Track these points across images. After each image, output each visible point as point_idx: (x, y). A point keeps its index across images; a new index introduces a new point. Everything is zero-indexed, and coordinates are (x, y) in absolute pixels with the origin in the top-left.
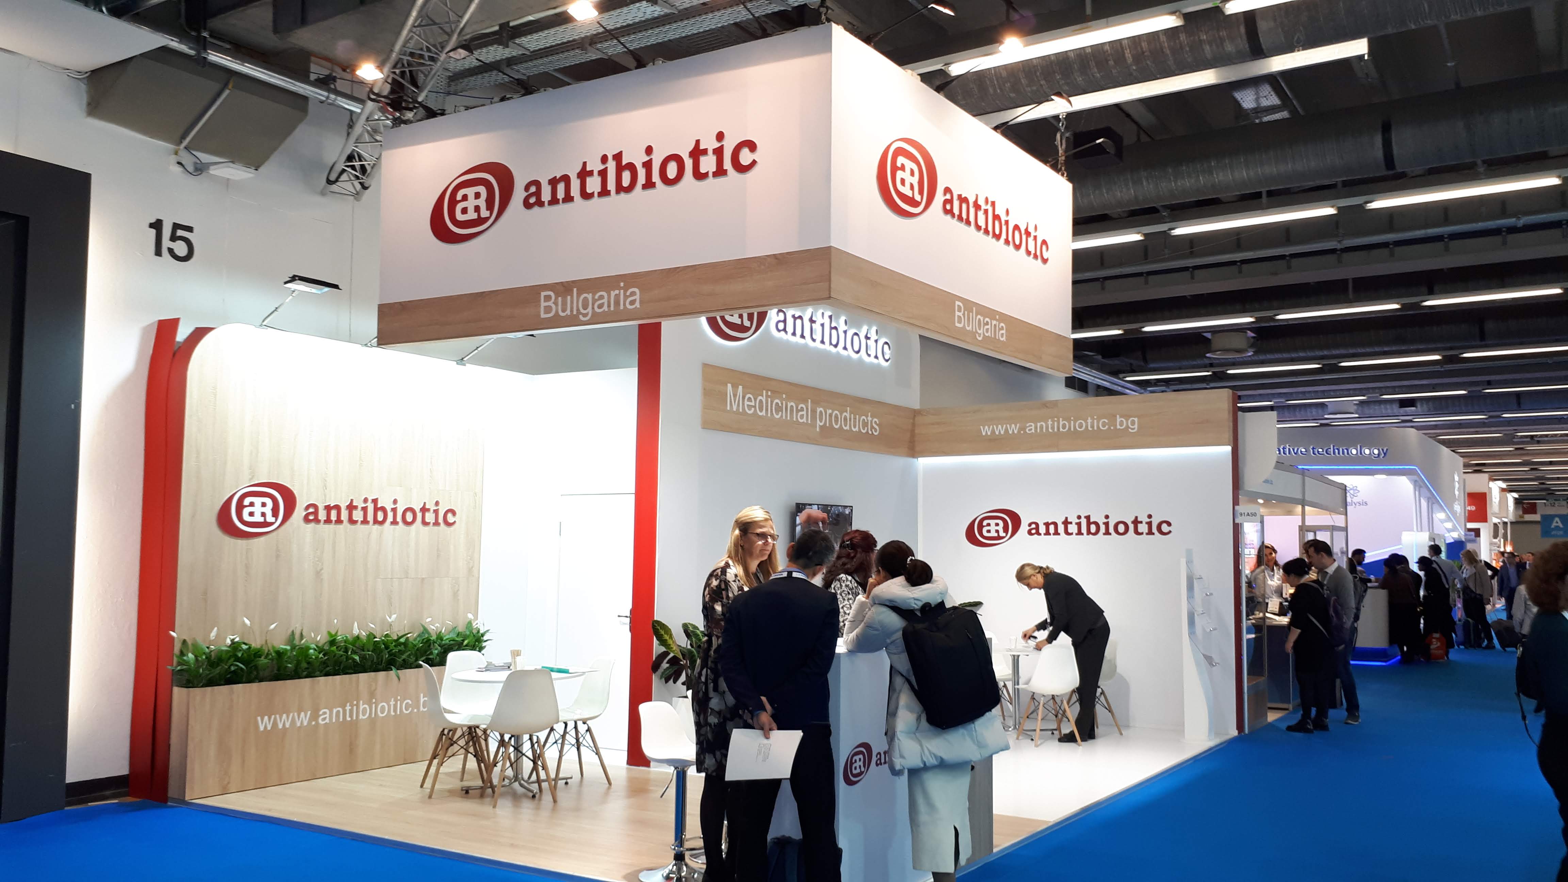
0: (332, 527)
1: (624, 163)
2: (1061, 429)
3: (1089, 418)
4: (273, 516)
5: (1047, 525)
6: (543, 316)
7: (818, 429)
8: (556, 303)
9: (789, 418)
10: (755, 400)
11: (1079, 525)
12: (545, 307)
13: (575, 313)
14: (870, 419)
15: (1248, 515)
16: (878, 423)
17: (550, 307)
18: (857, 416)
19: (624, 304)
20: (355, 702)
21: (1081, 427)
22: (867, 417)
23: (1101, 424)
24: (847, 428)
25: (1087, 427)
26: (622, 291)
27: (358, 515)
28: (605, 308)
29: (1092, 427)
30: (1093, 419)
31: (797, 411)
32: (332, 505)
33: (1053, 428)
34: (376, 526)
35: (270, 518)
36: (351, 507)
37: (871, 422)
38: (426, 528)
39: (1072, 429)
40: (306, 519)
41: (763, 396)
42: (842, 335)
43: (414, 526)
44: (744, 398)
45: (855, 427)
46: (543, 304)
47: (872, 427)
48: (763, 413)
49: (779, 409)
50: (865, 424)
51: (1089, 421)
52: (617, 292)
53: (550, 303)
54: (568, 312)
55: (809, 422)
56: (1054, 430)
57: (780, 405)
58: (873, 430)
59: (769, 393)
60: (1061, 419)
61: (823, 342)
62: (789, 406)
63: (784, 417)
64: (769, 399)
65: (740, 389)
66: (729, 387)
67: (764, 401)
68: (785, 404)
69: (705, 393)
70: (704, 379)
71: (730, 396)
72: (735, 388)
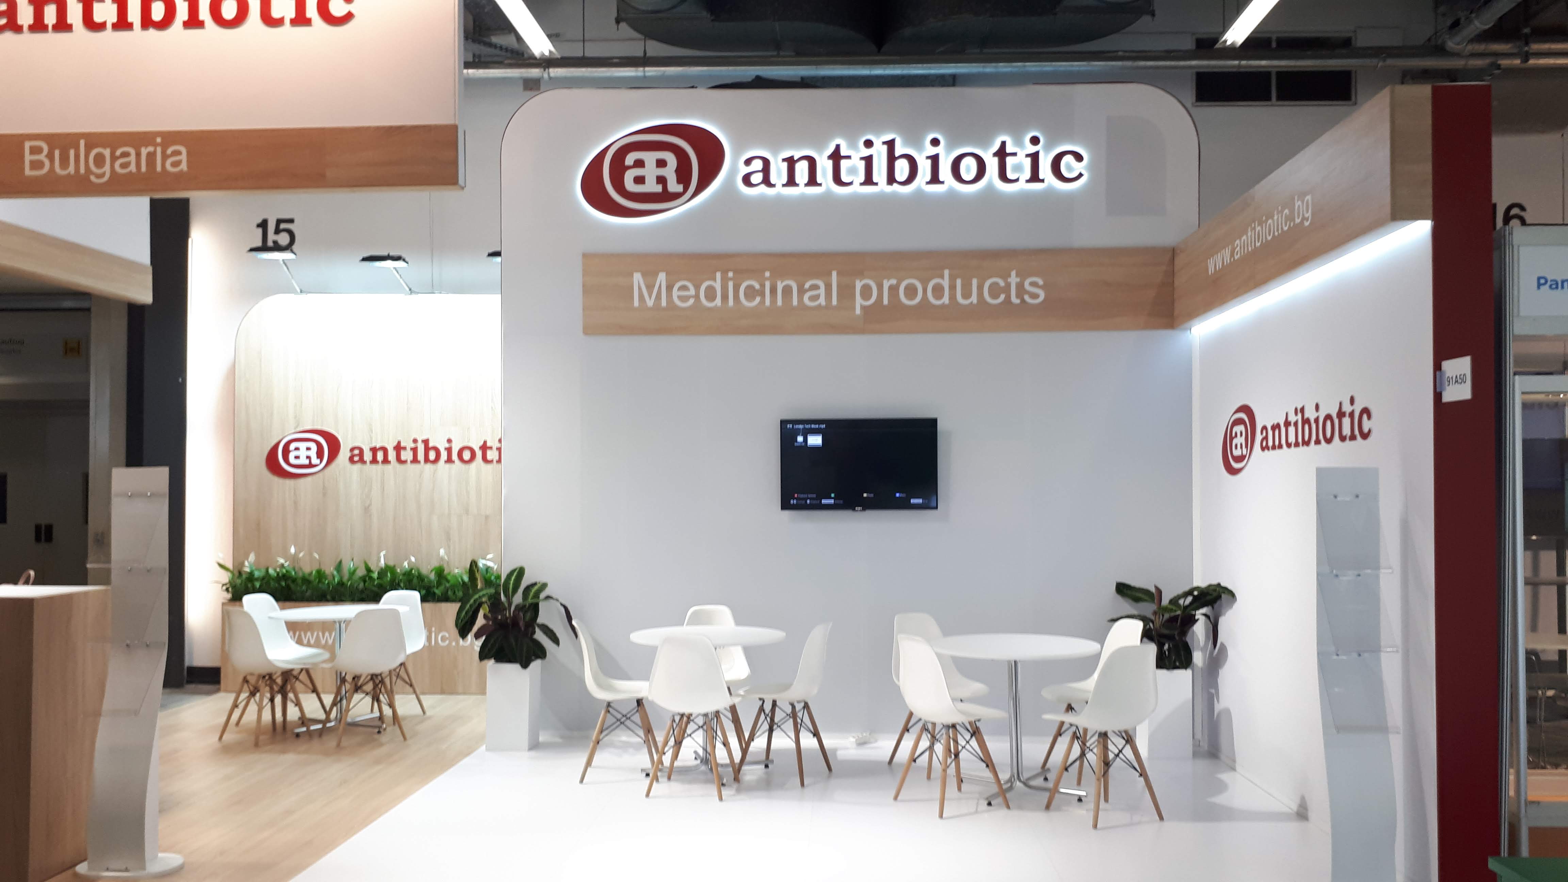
0: (379, 467)
4: (318, 458)
7: (858, 312)
9: (779, 302)
10: (697, 288)
27: (407, 455)
31: (801, 291)
32: (378, 447)
34: (429, 466)
35: (315, 461)
36: (398, 448)
38: (489, 467)
40: (351, 460)
41: (714, 280)
42: (925, 165)
43: (473, 465)
44: (669, 288)
47: (1021, 293)
48: (719, 302)
49: (751, 293)
50: (1001, 290)
55: (834, 302)
57: (757, 286)
58: (1026, 297)
59: (731, 274)
61: (869, 182)
62: (780, 286)
63: (768, 302)
64: (731, 284)
65: (662, 277)
66: (637, 277)
67: (718, 286)
68: (768, 285)
69: (587, 290)
70: (585, 273)
71: (640, 288)
72: (650, 276)
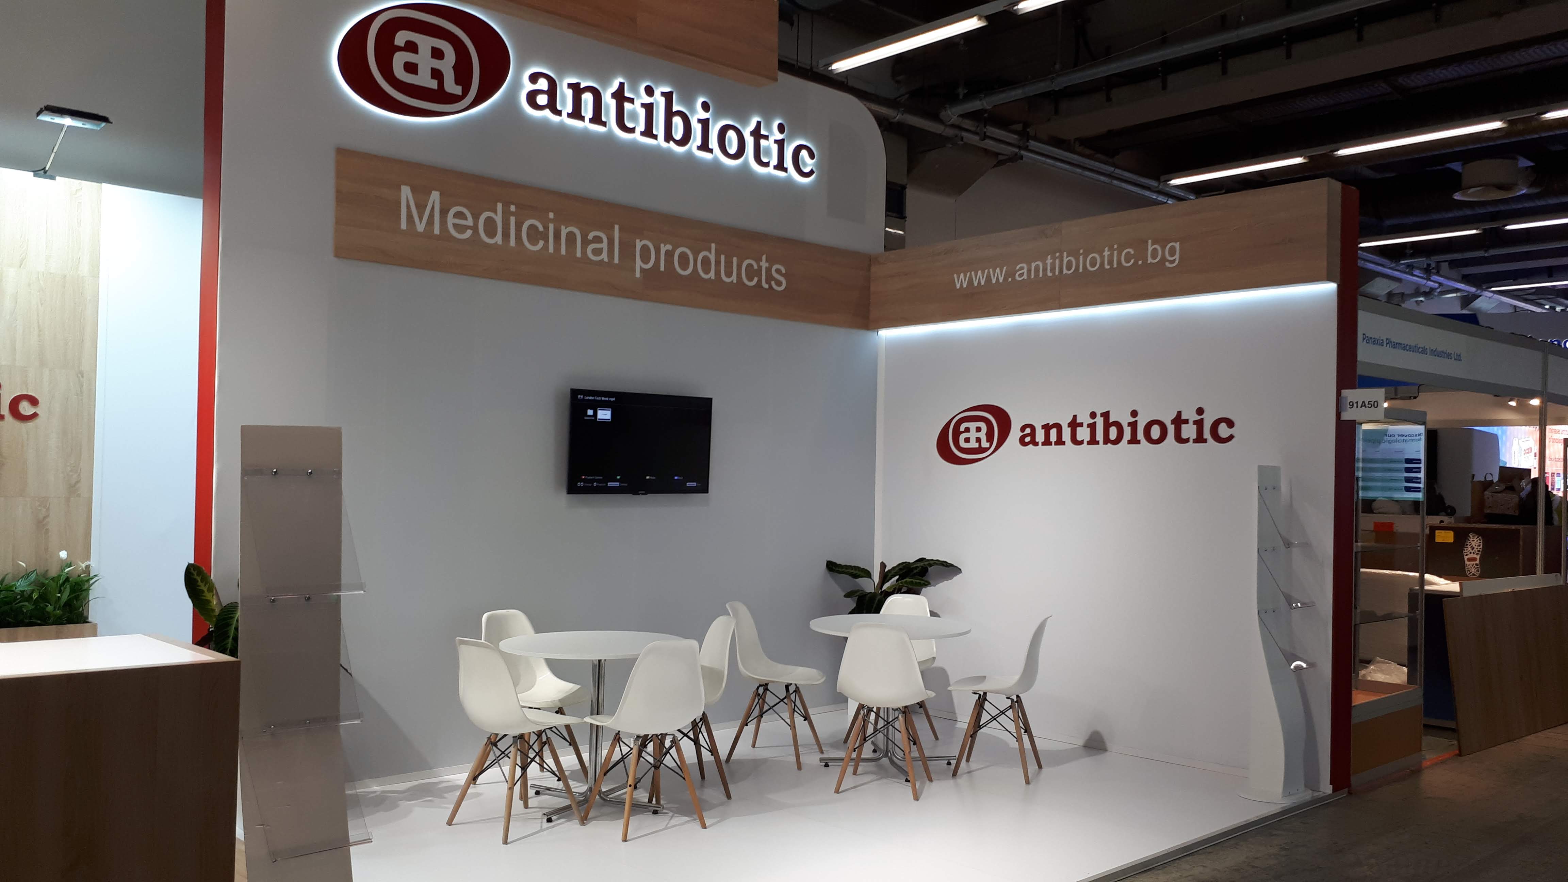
2: (1065, 271)
3: (1106, 249)
7: (638, 274)
9: (563, 251)
10: (476, 218)
14: (764, 264)
16: (784, 272)
18: (735, 259)
21: (1093, 264)
22: (758, 260)
23: (1124, 258)
24: (712, 275)
25: (1102, 264)
29: (1110, 262)
30: (1111, 249)
31: (585, 242)
33: (1053, 269)
37: (768, 270)
39: (1081, 270)
41: (495, 212)
42: (697, 128)
44: (444, 212)
45: (729, 274)
47: (769, 278)
48: (499, 239)
49: (535, 235)
50: (752, 273)
51: (1106, 253)
55: (617, 261)
56: (1054, 273)
57: (541, 229)
58: (773, 283)
59: (513, 208)
60: (1065, 254)
61: (648, 132)
62: (564, 232)
63: (551, 249)
64: (513, 220)
65: (435, 196)
66: (406, 192)
67: (499, 219)
68: (551, 227)
69: (342, 198)
70: (340, 174)
71: (408, 206)
72: (421, 193)
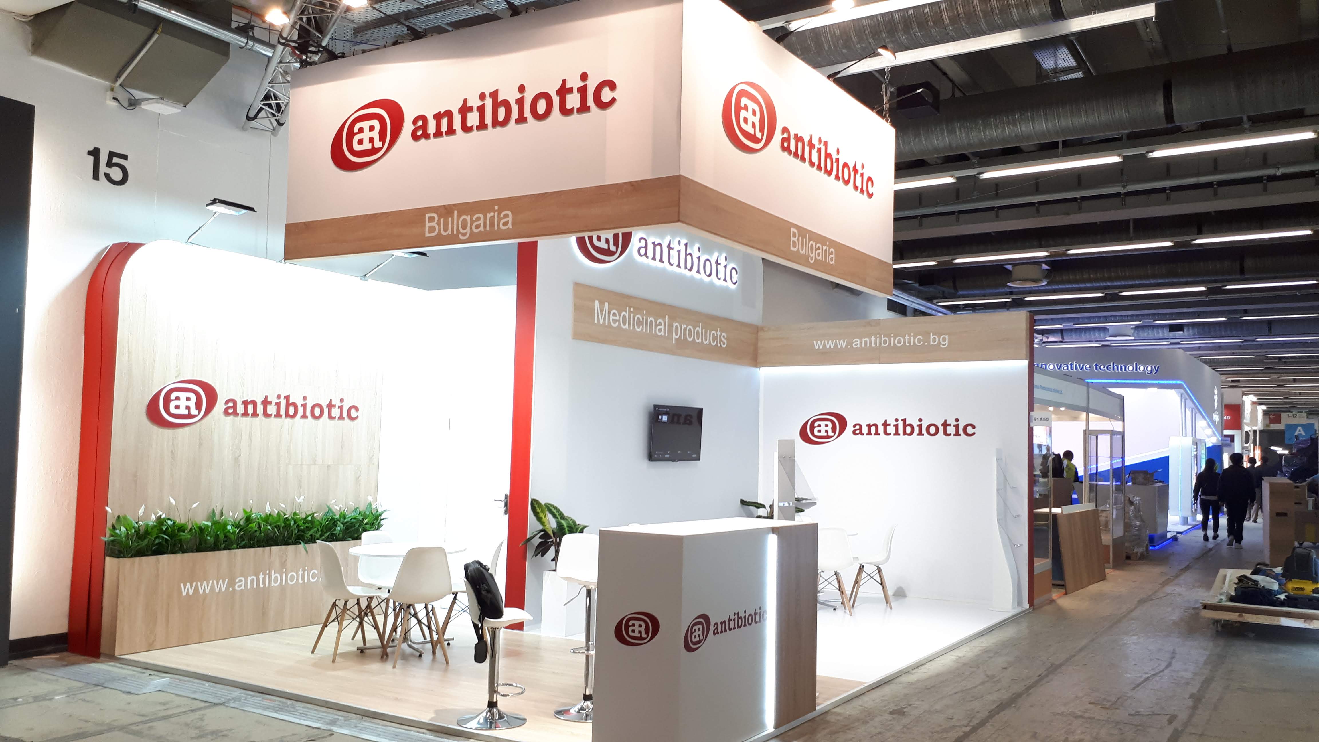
0: (249, 419)
1: (499, 100)
2: (883, 344)
3: (907, 335)
4: (196, 409)
5: (869, 426)
6: (427, 235)
7: (674, 342)
8: (439, 224)
9: (648, 331)
10: (620, 316)
11: (896, 426)
12: (429, 227)
13: (455, 232)
14: (719, 333)
15: (1041, 419)
16: (726, 337)
17: (434, 227)
18: (708, 331)
19: (499, 225)
20: (268, 572)
21: (899, 342)
22: (717, 331)
23: (917, 341)
24: (699, 341)
25: (904, 343)
26: (496, 214)
27: (272, 409)
28: (482, 228)
29: (909, 342)
30: (910, 335)
31: (656, 326)
32: (249, 401)
33: (875, 343)
34: (288, 419)
35: (194, 411)
36: (266, 403)
37: (720, 336)
38: (333, 422)
39: (892, 345)
40: (226, 412)
41: (626, 312)
42: (696, 261)
43: (321, 420)
44: (609, 313)
45: (706, 340)
46: (428, 225)
47: (721, 341)
48: (627, 326)
49: (640, 323)
50: (715, 338)
51: (907, 337)
52: (492, 214)
53: (434, 224)
54: (449, 232)
55: (666, 335)
56: (876, 345)
57: (641, 320)
58: (722, 343)
59: (632, 309)
60: (883, 336)
61: (679, 266)
62: (649, 321)
63: (644, 330)
64: (632, 315)
65: (606, 305)
66: (596, 303)
67: (627, 316)
68: (645, 319)
69: (576, 307)
70: (575, 295)
71: (598, 311)
72: (602, 303)
